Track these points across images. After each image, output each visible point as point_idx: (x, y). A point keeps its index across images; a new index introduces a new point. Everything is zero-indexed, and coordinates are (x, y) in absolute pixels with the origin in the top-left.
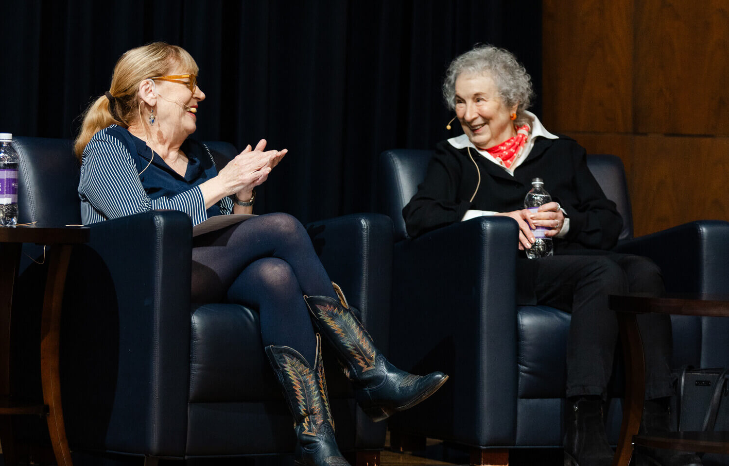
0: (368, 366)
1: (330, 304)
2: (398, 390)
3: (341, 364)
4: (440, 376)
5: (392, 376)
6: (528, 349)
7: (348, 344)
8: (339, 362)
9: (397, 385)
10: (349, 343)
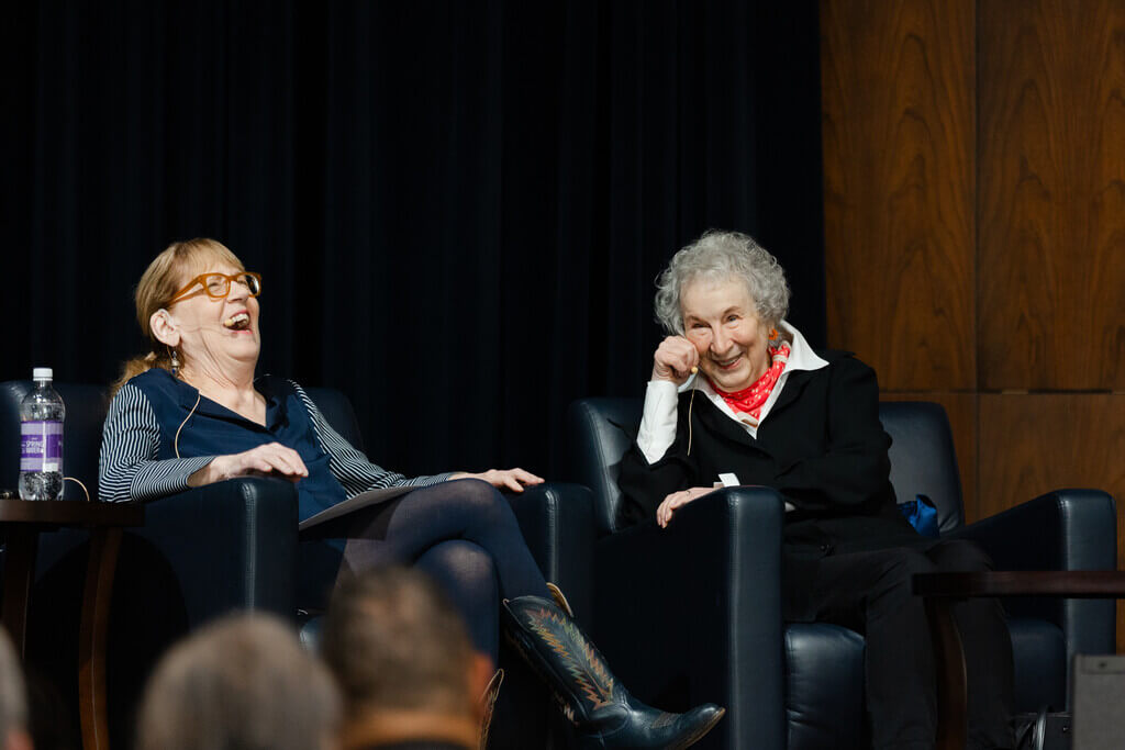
0: (603, 700)
1: (546, 608)
2: (648, 735)
3: (561, 700)
4: (712, 709)
5: (635, 714)
6: (802, 685)
7: (572, 668)
8: (557, 696)
9: (647, 728)
10: (575, 666)
